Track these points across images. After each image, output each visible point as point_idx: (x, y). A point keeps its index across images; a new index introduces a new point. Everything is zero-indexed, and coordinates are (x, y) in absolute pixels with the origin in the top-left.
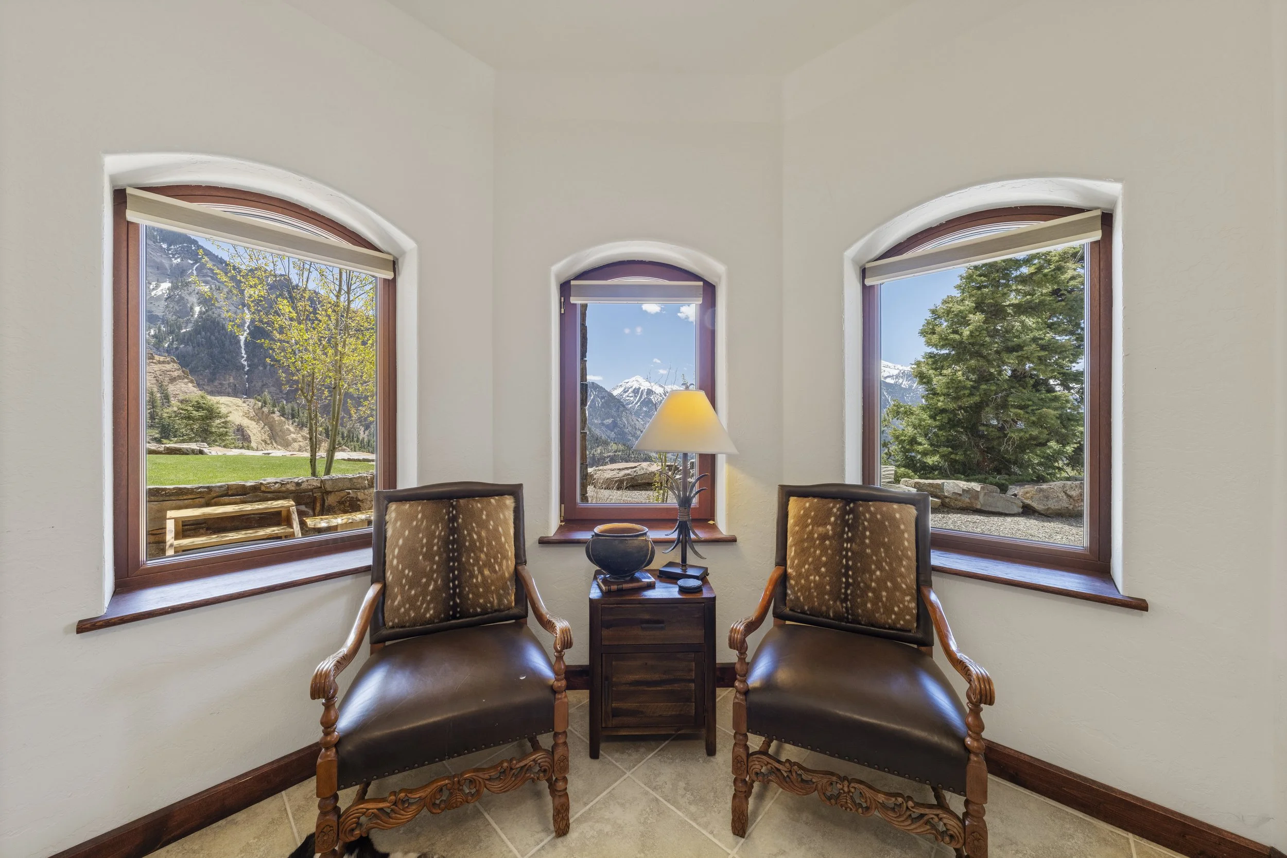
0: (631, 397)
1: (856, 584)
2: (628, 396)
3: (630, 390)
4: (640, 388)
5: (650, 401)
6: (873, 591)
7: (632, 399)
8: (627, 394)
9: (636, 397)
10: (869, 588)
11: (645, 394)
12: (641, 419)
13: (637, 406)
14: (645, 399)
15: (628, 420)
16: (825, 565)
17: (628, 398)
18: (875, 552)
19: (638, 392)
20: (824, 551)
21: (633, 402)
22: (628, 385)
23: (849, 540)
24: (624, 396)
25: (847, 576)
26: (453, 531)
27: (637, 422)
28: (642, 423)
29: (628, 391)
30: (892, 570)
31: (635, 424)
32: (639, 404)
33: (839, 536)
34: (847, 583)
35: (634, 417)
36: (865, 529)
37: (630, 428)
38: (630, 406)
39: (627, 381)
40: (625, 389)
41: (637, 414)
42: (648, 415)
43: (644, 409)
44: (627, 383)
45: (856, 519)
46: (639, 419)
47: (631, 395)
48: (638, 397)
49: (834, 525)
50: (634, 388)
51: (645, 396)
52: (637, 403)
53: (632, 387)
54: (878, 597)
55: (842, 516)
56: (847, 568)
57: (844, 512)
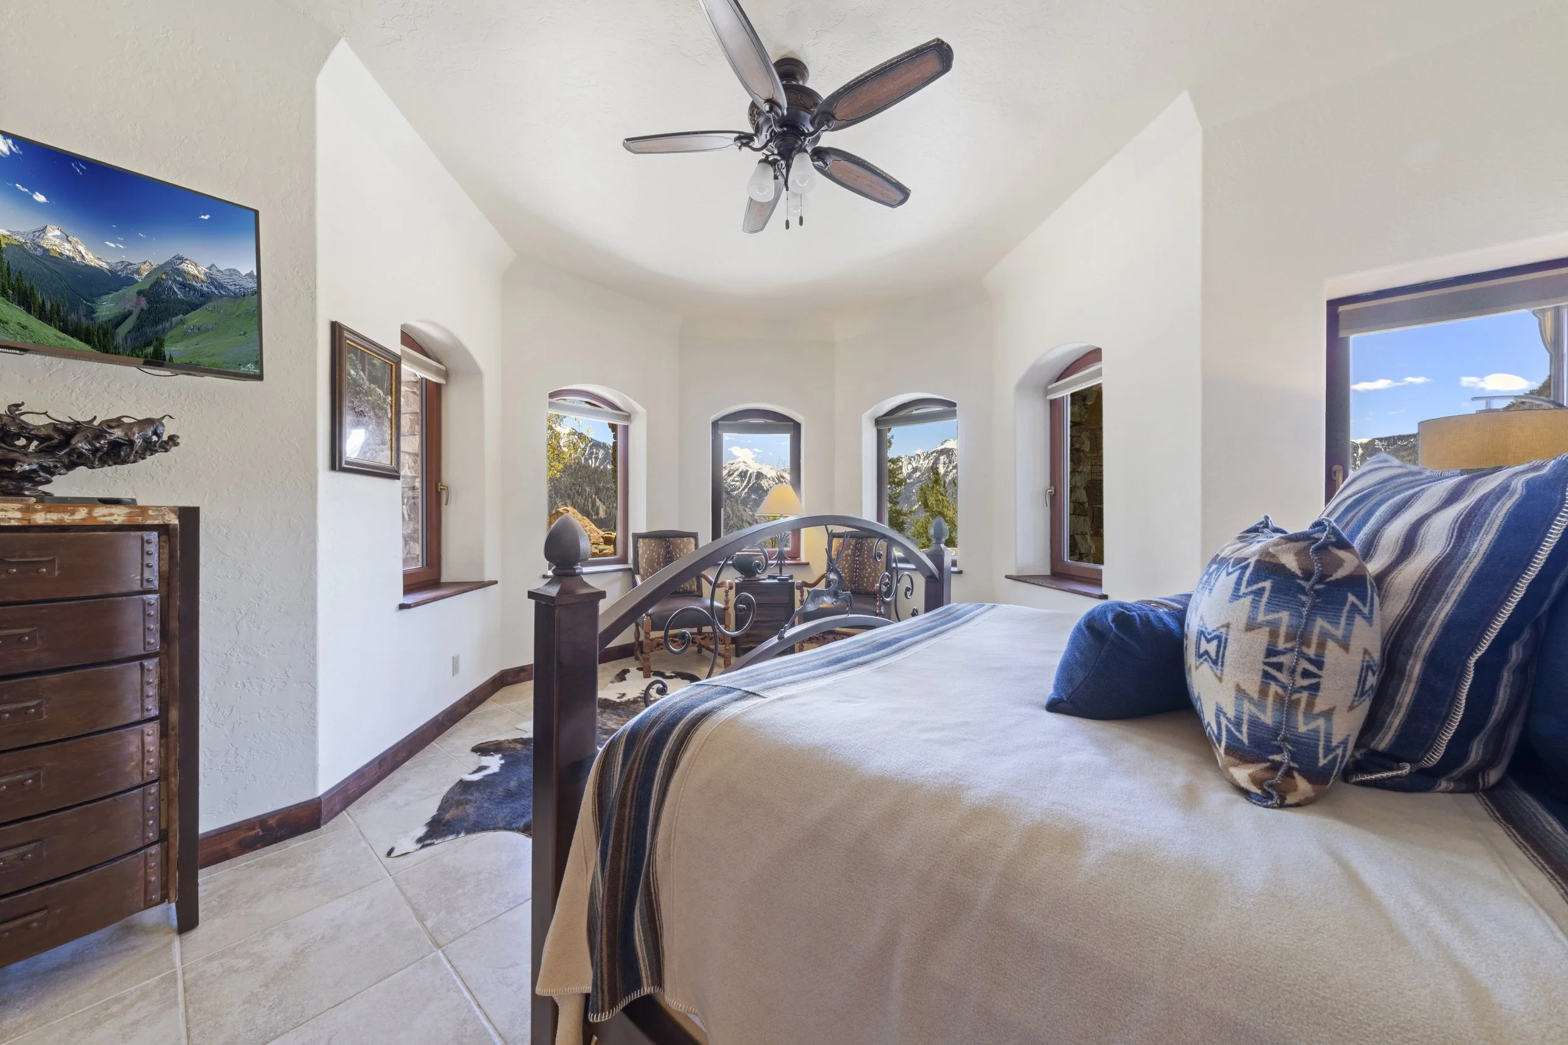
0: (737, 481)
1: (860, 575)
2: (733, 481)
3: (736, 474)
4: (747, 471)
5: (760, 487)
6: (867, 578)
7: (738, 483)
8: (732, 478)
9: (743, 481)
10: (865, 577)
11: (754, 478)
12: (749, 508)
13: (744, 493)
14: (754, 484)
15: (733, 510)
16: (847, 568)
17: (733, 483)
18: (869, 561)
19: (745, 476)
20: (847, 562)
21: (739, 488)
22: (733, 467)
23: (858, 556)
24: (729, 481)
25: (856, 572)
26: (668, 552)
27: (744, 513)
28: (751, 513)
29: (733, 474)
30: (875, 568)
31: (742, 515)
32: (746, 490)
33: (854, 555)
34: (856, 576)
35: (741, 507)
36: (865, 550)
37: (735, 520)
38: (736, 492)
39: (731, 462)
40: (730, 472)
41: (745, 502)
42: (757, 503)
43: (753, 497)
44: (732, 464)
45: (861, 546)
46: (747, 509)
47: (736, 479)
48: (746, 482)
49: (852, 550)
50: (740, 470)
51: (753, 481)
52: (744, 489)
53: (737, 470)
54: (868, 580)
55: (855, 546)
56: (857, 568)
57: (856, 543)
